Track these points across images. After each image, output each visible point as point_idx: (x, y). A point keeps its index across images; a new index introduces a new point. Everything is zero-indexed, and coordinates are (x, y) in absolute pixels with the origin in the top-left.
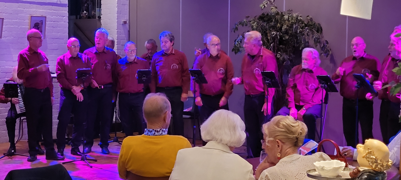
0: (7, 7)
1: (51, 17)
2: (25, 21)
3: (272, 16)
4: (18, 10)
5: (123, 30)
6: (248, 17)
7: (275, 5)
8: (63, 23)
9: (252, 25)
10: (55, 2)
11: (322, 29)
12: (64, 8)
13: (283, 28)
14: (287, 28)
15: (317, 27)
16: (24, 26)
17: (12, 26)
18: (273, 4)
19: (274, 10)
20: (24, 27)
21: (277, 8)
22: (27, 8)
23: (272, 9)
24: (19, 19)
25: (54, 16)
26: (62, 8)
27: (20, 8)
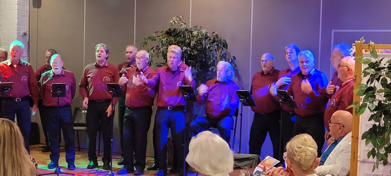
3: (182, 32)
6: (157, 32)
7: (184, 22)
11: (227, 45)
15: (222, 43)
21: (185, 25)
23: (182, 25)
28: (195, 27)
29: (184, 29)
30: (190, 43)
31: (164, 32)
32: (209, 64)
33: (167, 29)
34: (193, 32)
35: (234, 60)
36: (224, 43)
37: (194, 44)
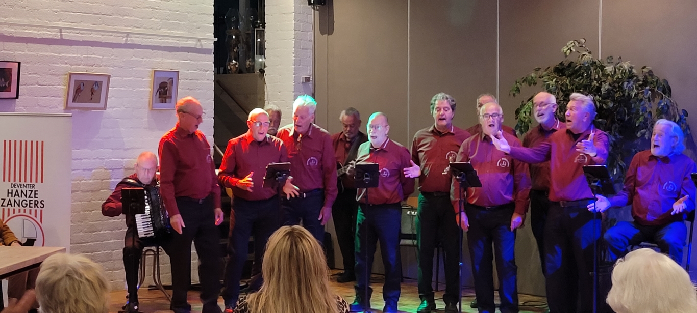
0: (115, 56)
1: (186, 72)
2: (144, 80)
3: (585, 68)
4: (132, 60)
6: (538, 69)
7: (588, 49)
8: (205, 81)
10: (193, 47)
11: (670, 90)
12: (208, 56)
14: (610, 87)
15: (661, 86)
16: (142, 88)
17: (123, 89)
18: (584, 46)
19: (588, 57)
20: (143, 90)
21: (591, 54)
22: (147, 58)
23: (584, 55)
24: (134, 77)
25: (191, 70)
26: (204, 55)
27: (136, 57)
28: (608, 58)
29: (589, 61)
30: (601, 88)
31: (552, 68)
32: (637, 125)
33: (556, 63)
34: (605, 67)
35: (685, 117)
36: (664, 85)
37: (608, 89)
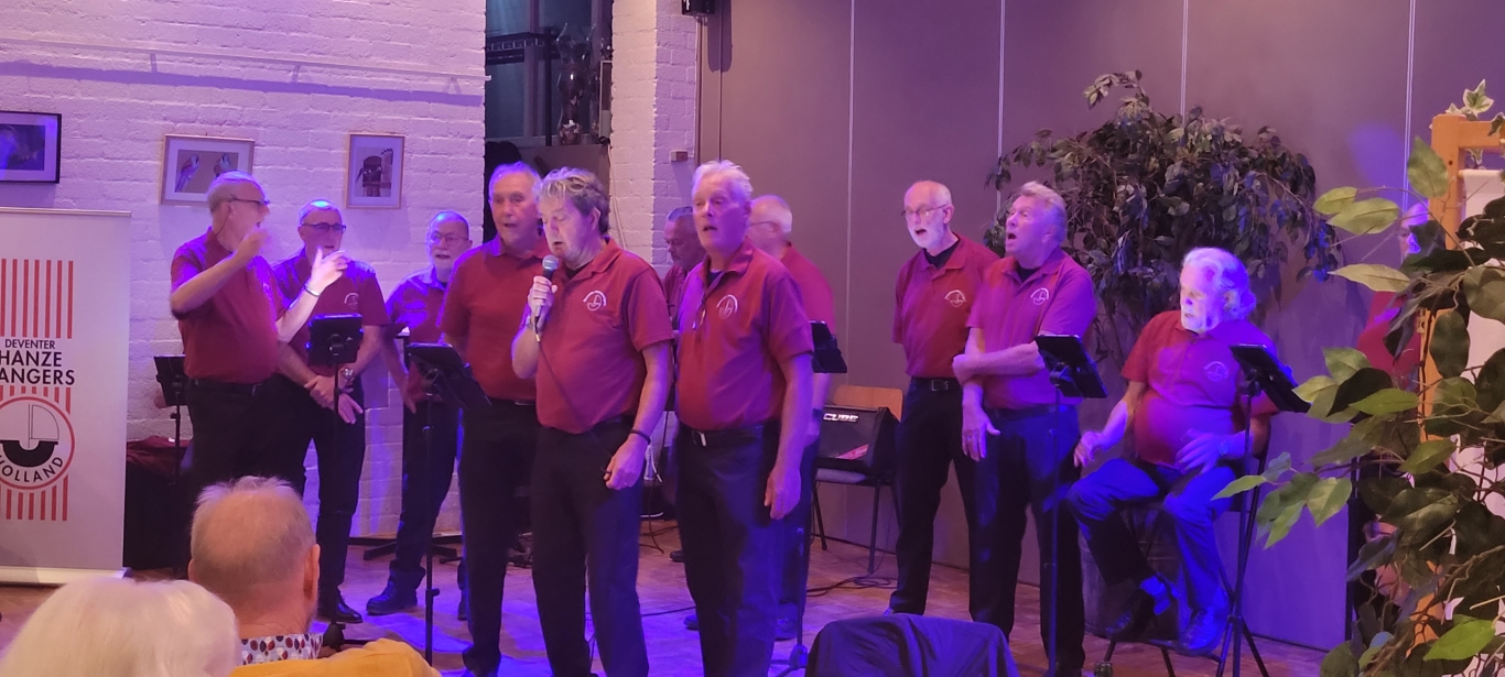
0: (270, 107)
1: (420, 138)
2: (331, 151)
3: (1126, 130)
4: (308, 115)
5: (674, 181)
6: (1047, 133)
7: (1144, 92)
8: (466, 157)
9: (1057, 161)
10: (441, 91)
11: (1313, 178)
12: (471, 109)
13: (1168, 176)
14: (1186, 172)
15: (1292, 168)
16: (328, 167)
17: (287, 168)
18: (1135, 85)
19: (1133, 108)
20: (330, 172)
21: (1147, 104)
22: (340, 110)
23: (1127, 104)
24: (311, 147)
25: (435, 136)
26: (464, 108)
27: (315, 108)
28: (1193, 111)
29: (1136, 116)
36: (1298, 167)
37: (1181, 175)
